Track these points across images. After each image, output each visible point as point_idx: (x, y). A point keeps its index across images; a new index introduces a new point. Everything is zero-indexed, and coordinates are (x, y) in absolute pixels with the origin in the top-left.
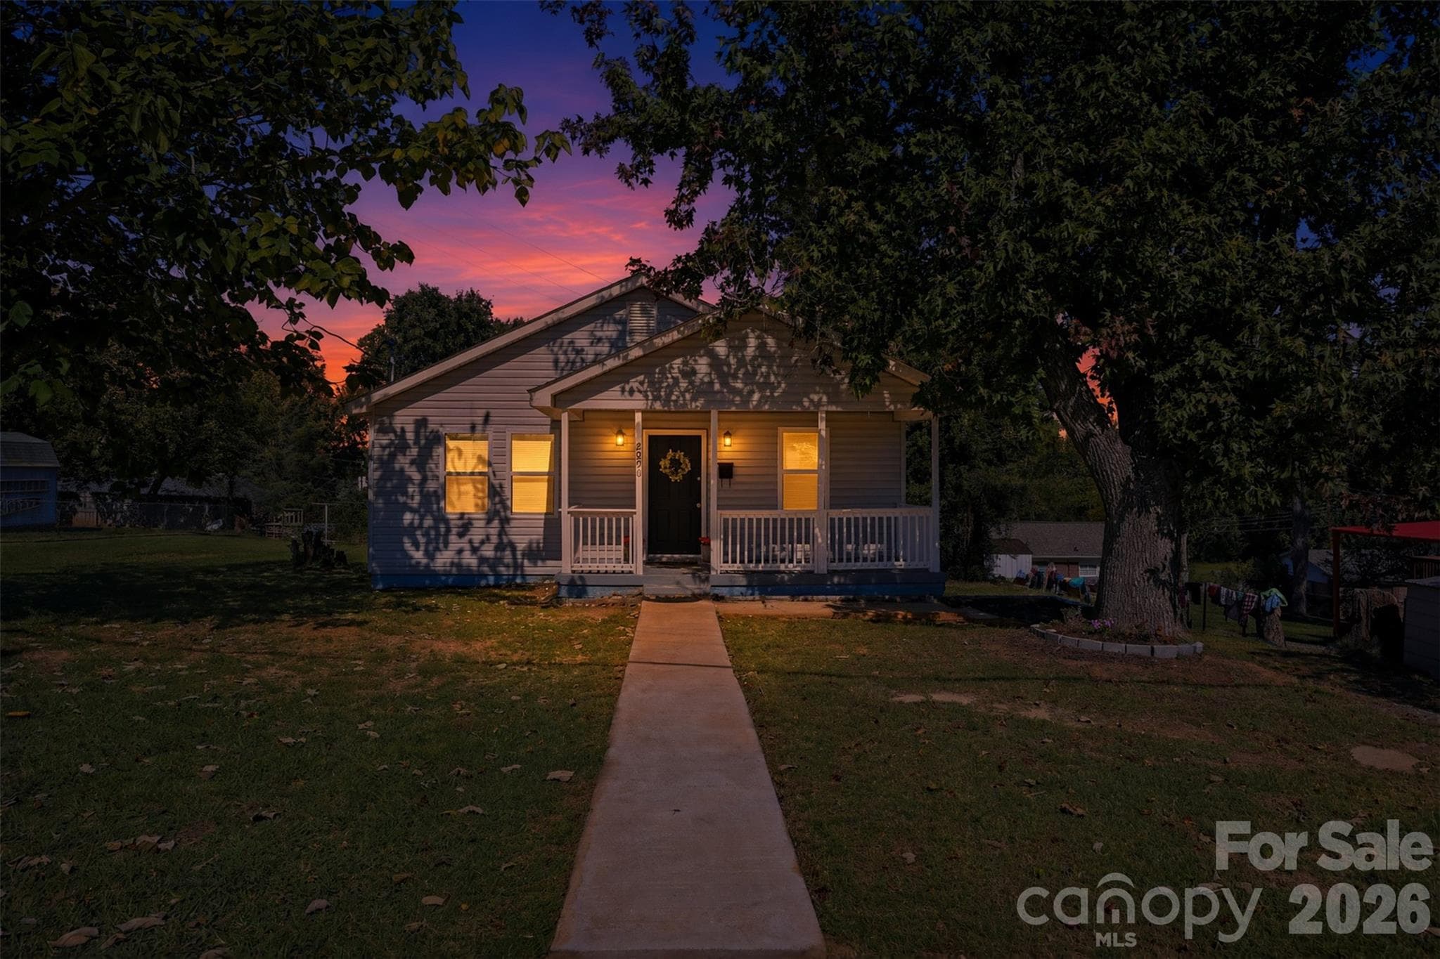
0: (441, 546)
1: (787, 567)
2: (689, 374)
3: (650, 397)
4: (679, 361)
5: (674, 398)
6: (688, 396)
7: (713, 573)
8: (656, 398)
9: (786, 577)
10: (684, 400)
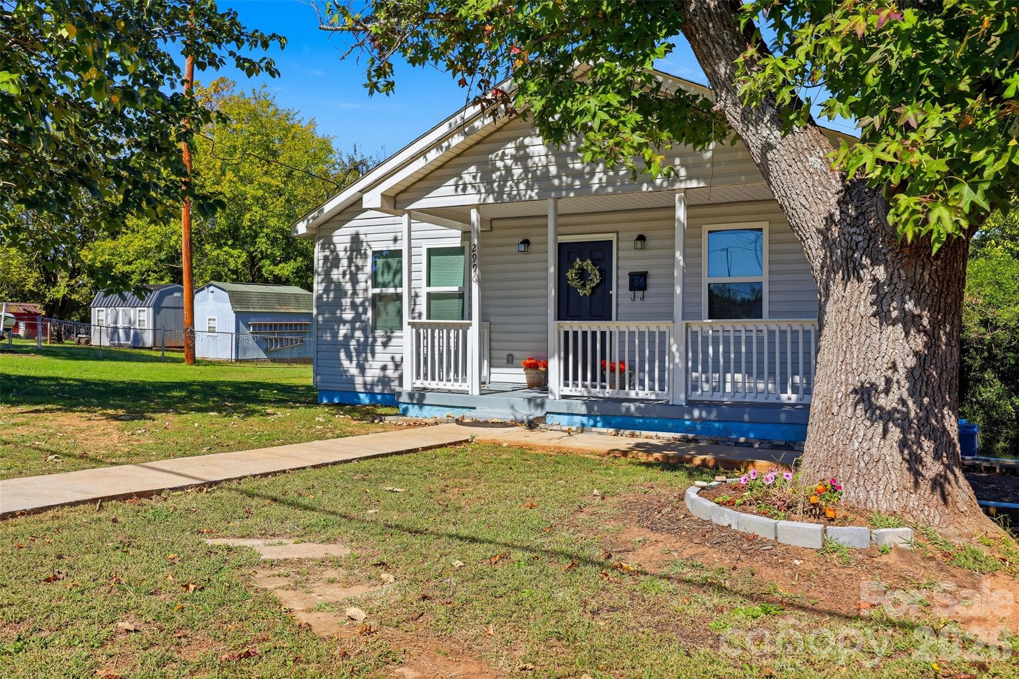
0: (369, 355)
1: (637, 394)
2: (522, 157)
3: (483, 190)
4: (511, 145)
5: (507, 189)
6: (522, 186)
7: (551, 397)
8: (488, 192)
9: (633, 407)
10: (518, 190)
